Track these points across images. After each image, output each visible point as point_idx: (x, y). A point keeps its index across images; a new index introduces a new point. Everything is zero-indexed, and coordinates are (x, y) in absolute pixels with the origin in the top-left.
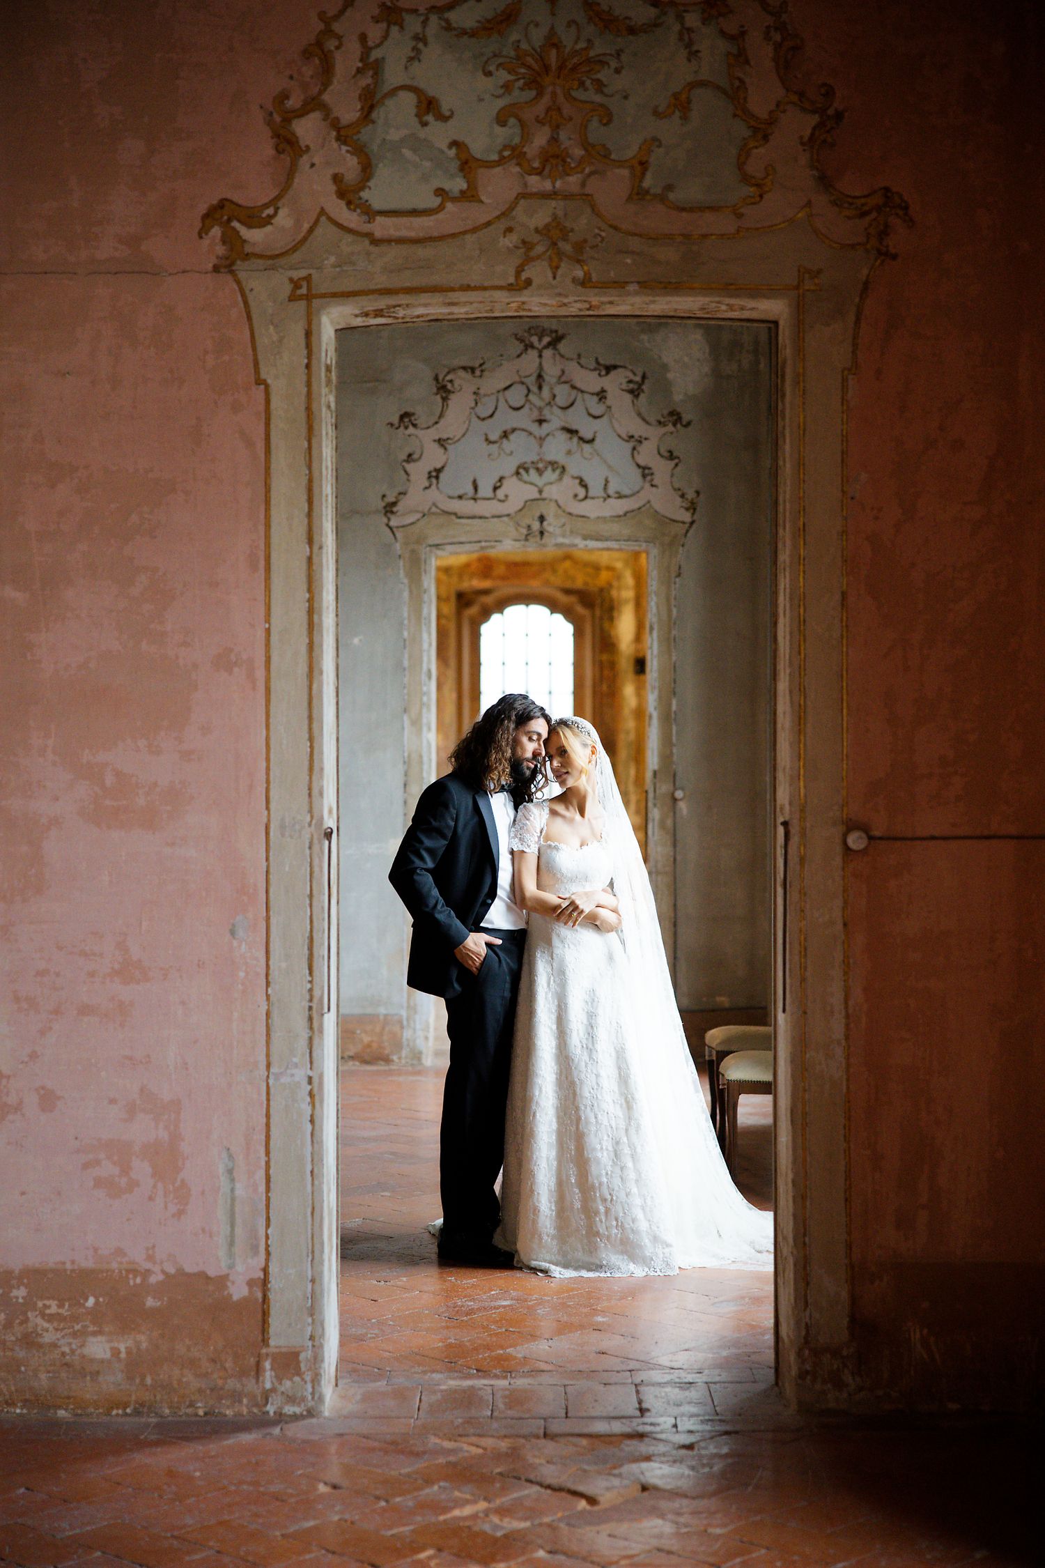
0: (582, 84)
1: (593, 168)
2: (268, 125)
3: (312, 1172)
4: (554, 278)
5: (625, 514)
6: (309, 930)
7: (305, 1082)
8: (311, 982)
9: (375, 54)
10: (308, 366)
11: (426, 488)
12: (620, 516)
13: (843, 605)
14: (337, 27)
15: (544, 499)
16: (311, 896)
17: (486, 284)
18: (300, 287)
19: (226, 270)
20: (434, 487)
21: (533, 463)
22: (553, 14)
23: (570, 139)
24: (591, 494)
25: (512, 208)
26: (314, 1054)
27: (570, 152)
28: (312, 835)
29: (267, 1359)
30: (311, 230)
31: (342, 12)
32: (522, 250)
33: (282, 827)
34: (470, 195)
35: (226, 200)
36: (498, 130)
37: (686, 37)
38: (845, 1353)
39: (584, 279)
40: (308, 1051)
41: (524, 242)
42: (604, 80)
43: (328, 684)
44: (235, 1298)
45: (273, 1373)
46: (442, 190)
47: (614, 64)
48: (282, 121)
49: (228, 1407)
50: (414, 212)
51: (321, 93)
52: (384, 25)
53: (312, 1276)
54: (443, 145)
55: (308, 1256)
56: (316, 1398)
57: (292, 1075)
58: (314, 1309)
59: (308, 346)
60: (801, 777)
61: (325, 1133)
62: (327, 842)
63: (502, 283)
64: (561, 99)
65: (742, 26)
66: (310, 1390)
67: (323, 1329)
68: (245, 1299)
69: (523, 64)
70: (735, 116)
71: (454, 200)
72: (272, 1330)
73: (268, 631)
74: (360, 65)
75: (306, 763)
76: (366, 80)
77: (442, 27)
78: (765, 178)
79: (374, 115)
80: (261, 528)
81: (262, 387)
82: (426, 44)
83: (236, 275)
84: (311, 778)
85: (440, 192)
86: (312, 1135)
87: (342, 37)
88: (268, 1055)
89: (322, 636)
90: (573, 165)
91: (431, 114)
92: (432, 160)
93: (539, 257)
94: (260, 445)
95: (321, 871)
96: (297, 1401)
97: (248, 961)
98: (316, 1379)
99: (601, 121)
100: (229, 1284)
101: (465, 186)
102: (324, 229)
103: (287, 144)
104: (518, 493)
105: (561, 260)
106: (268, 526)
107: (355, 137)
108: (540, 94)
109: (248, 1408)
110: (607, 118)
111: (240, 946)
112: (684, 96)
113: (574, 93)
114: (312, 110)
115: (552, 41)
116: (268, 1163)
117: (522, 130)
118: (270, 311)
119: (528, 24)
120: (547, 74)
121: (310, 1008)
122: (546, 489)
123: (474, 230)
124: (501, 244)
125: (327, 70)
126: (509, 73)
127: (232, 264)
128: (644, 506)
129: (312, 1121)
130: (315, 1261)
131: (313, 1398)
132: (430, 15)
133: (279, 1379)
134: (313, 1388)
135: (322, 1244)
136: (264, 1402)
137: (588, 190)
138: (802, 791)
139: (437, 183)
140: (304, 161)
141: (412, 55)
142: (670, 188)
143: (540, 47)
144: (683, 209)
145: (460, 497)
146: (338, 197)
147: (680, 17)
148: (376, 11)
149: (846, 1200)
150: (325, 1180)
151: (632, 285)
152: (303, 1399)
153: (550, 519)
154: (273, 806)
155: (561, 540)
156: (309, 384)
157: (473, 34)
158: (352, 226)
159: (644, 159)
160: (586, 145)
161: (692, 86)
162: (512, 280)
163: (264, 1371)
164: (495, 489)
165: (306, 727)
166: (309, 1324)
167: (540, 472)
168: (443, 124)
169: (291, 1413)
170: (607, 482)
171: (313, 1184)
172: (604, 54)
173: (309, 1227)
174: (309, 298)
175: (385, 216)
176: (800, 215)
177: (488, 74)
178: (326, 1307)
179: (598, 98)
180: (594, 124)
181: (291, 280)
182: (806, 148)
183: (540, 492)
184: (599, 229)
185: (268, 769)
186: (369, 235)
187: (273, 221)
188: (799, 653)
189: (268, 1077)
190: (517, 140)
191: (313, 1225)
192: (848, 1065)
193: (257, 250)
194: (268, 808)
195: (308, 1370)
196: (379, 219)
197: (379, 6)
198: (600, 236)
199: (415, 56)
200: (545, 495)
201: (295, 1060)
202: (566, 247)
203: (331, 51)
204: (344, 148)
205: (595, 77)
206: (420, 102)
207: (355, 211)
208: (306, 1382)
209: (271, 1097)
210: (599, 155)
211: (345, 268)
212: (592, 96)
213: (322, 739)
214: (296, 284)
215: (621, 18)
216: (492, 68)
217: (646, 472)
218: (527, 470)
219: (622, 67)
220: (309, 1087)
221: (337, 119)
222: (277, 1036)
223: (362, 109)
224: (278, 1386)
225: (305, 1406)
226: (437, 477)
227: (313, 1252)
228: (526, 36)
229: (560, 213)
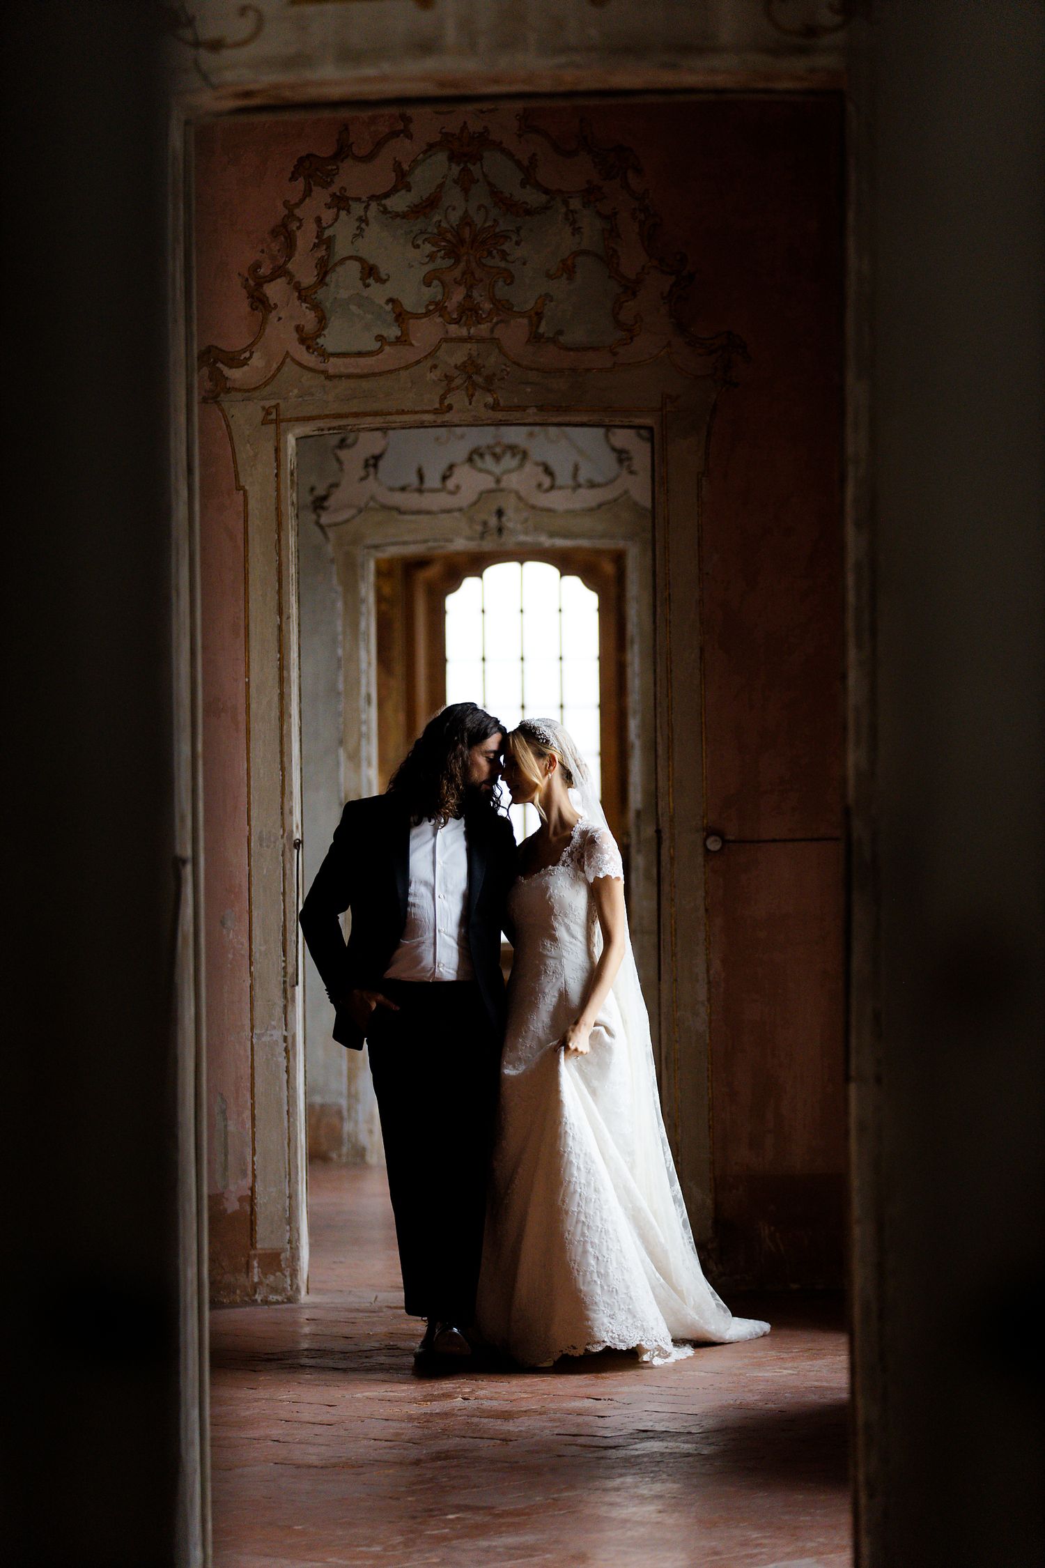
0: (490, 253)
1: (500, 318)
2: (245, 288)
3: (288, 1112)
4: (470, 404)
5: (600, 506)
6: (283, 919)
7: (281, 1040)
8: (284, 961)
9: (327, 233)
10: (277, 475)
11: (362, 479)
12: (591, 510)
13: (701, 658)
14: (297, 212)
15: (502, 490)
16: (284, 894)
17: (416, 409)
18: (271, 414)
19: (212, 401)
20: (371, 477)
21: (489, 447)
22: (467, 201)
23: (481, 296)
24: (559, 482)
25: (438, 348)
26: (288, 1019)
27: (481, 305)
28: (284, 845)
29: (255, 1258)
30: (279, 369)
31: (302, 201)
32: (446, 382)
33: (261, 839)
34: (402, 341)
35: (212, 346)
36: (425, 289)
37: (570, 217)
38: (710, 1247)
39: (494, 404)
40: (283, 1016)
41: (446, 376)
42: (508, 252)
43: (295, 725)
44: (230, 1211)
45: (260, 1270)
46: (382, 336)
47: (514, 238)
48: (255, 285)
49: (225, 1298)
50: (360, 354)
51: (286, 263)
52: (335, 210)
53: (289, 1194)
54: (382, 302)
55: (286, 1177)
56: (294, 1287)
57: (272, 1035)
58: (291, 1220)
59: (277, 460)
60: (671, 795)
61: (297, 1081)
62: (296, 851)
63: (430, 408)
64: (474, 265)
65: (615, 209)
66: (289, 1282)
67: (299, 1234)
68: (235, 1212)
69: (443, 238)
70: (610, 277)
71: (391, 344)
72: (258, 1237)
73: (248, 684)
74: (316, 241)
75: (279, 789)
76: (322, 252)
77: (381, 211)
78: (635, 324)
79: (327, 279)
80: (242, 603)
81: (242, 492)
82: (367, 225)
83: (220, 405)
84: (283, 800)
85: (380, 338)
86: (288, 1082)
87: (302, 220)
88: (252, 1020)
89: (290, 687)
90: (484, 316)
91: (372, 278)
92: (373, 313)
93: (458, 388)
94: (240, 536)
95: (292, 873)
96: (279, 1291)
97: (235, 945)
98: (294, 1273)
99: (505, 282)
100: (224, 1200)
101: (399, 334)
102: (290, 368)
103: (259, 302)
104: (471, 482)
105: (475, 389)
106: (247, 601)
107: (313, 297)
108: (457, 261)
109: (240, 1297)
110: (510, 279)
111: (228, 934)
112: (569, 262)
113: (484, 261)
114: (280, 276)
115: (466, 221)
116: (253, 1105)
117: (444, 288)
118: (248, 433)
119: (448, 209)
120: (463, 246)
121: (285, 982)
122: (505, 477)
123: (406, 367)
124: (428, 379)
125: (290, 245)
126: (433, 245)
127: (218, 395)
128: (621, 496)
129: (287, 1071)
130: (292, 1181)
131: (291, 1289)
132: (370, 202)
133: (265, 1274)
134: (291, 1280)
135: (297, 1167)
136: (253, 1291)
137: (497, 334)
138: (671, 804)
139: (376, 331)
140: (273, 316)
141: (358, 232)
142: (560, 332)
143: (457, 225)
144: (571, 349)
145: (403, 489)
146: (300, 343)
147: (566, 203)
148: (329, 200)
149: (710, 1127)
150: (298, 1118)
151: (532, 408)
152: (284, 1289)
153: (510, 513)
154: (253, 823)
155: (522, 538)
156: (278, 489)
157: (404, 216)
158: (311, 365)
159: (540, 311)
160: (493, 299)
161: (576, 254)
162: (437, 406)
163: (253, 1268)
164: (445, 478)
165: (278, 760)
166: (287, 1231)
167: (497, 458)
168: (382, 285)
169: (274, 1300)
170: (576, 469)
171: (289, 1121)
172: (508, 231)
173: (287, 1155)
174: (277, 422)
175: (337, 357)
176: (662, 353)
177: (418, 247)
178: (300, 1217)
179: (503, 264)
180: (500, 283)
181: (263, 408)
182: (666, 301)
183: (498, 481)
184: (505, 365)
185: (249, 793)
186: (323, 372)
187: (249, 362)
188: (668, 696)
189: (252, 1037)
190: (440, 297)
191: (289, 1153)
192: (710, 1022)
193: (237, 386)
194: (249, 824)
195: (287, 1267)
196: (331, 359)
197: (331, 196)
198: (506, 370)
199: (360, 233)
200: (503, 484)
201: (273, 1023)
202: (480, 380)
203: (293, 230)
204: (304, 305)
205: (499, 248)
206: (363, 268)
207: (313, 353)
208: (286, 1276)
209: (255, 1053)
210: (504, 309)
211: (306, 399)
212: (497, 262)
213: (292, 769)
214: (268, 413)
215: (520, 202)
216: (419, 242)
217: (622, 456)
218: (481, 456)
219: (521, 240)
220: (285, 1045)
221: (299, 283)
222: (258, 1004)
223: (318, 275)
224: (264, 1280)
225: (286, 1295)
226: (375, 466)
227: (289, 1174)
228: (446, 217)
229: (474, 353)
